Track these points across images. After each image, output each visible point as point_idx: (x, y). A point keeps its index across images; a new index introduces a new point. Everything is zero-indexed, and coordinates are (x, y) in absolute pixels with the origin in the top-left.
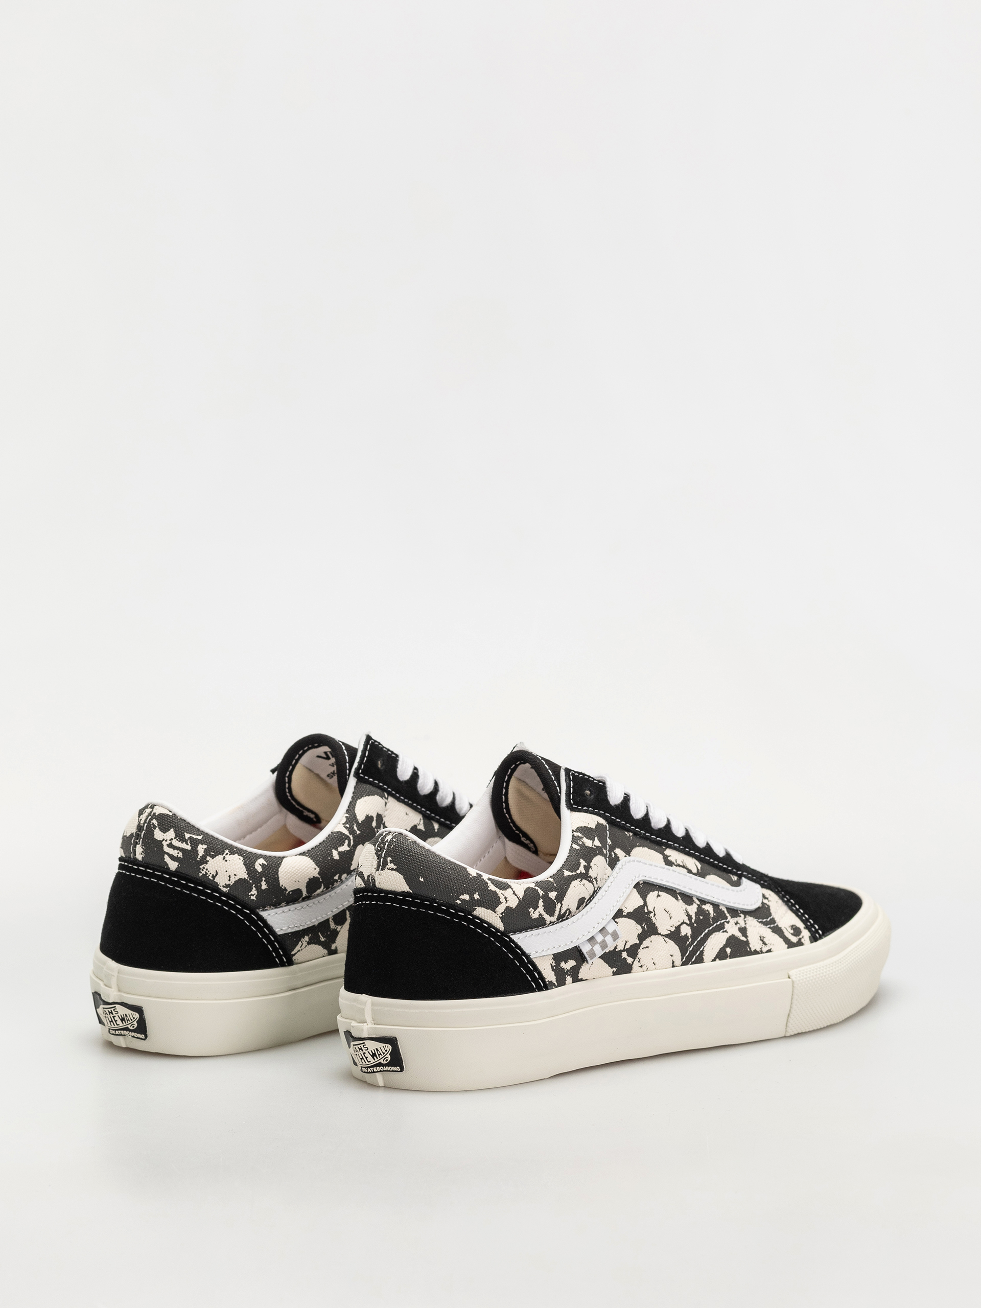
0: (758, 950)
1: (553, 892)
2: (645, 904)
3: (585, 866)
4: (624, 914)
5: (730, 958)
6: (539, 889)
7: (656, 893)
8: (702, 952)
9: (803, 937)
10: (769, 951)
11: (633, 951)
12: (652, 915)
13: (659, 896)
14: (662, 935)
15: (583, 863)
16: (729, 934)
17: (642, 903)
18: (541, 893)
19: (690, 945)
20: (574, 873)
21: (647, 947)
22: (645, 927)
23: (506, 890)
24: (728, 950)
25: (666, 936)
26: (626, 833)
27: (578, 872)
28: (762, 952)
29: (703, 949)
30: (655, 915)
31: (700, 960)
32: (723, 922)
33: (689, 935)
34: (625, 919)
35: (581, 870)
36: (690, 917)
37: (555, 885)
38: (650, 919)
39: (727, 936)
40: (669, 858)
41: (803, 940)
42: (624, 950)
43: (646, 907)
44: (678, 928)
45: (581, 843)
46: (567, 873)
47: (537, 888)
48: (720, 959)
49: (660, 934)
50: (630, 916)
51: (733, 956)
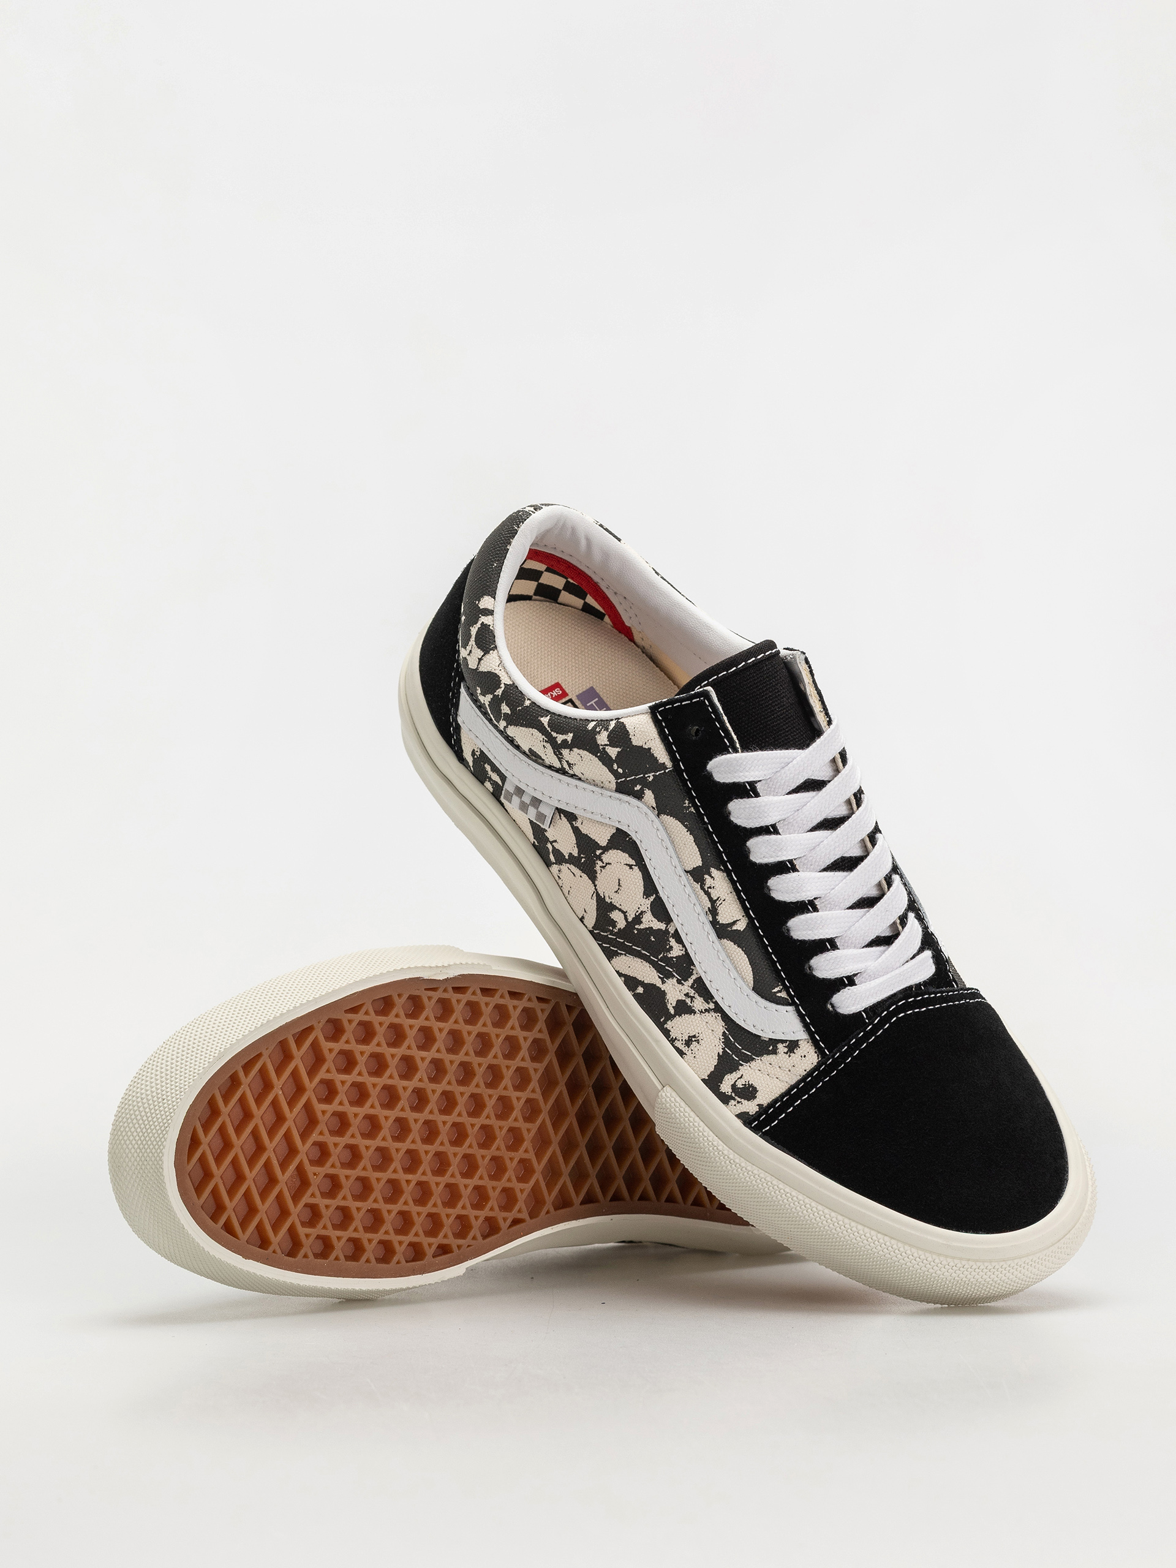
0: (673, 1035)
1: (508, 709)
2: (605, 849)
3: (565, 741)
4: (574, 823)
5: (633, 995)
6: (503, 689)
7: (633, 862)
8: (617, 954)
9: (738, 1102)
10: (681, 1053)
11: (560, 859)
12: (600, 863)
13: (631, 866)
14: (596, 890)
15: (569, 737)
16: (663, 987)
17: (603, 843)
18: (499, 692)
19: (612, 933)
20: (549, 729)
21: (574, 875)
22: (583, 860)
23: (479, 648)
24: (640, 990)
25: (598, 895)
26: (687, 802)
27: (554, 734)
28: (672, 1041)
29: (622, 954)
30: (603, 867)
31: (610, 955)
32: (675, 976)
33: (618, 927)
34: (570, 828)
35: (560, 738)
36: (638, 919)
37: (520, 708)
38: (595, 864)
39: (659, 983)
40: (706, 876)
41: (732, 1102)
42: (551, 843)
43: (600, 851)
44: (612, 907)
45: (598, 730)
46: (545, 720)
47: (502, 686)
48: (626, 983)
49: (595, 886)
50: (576, 831)
51: (637, 997)
